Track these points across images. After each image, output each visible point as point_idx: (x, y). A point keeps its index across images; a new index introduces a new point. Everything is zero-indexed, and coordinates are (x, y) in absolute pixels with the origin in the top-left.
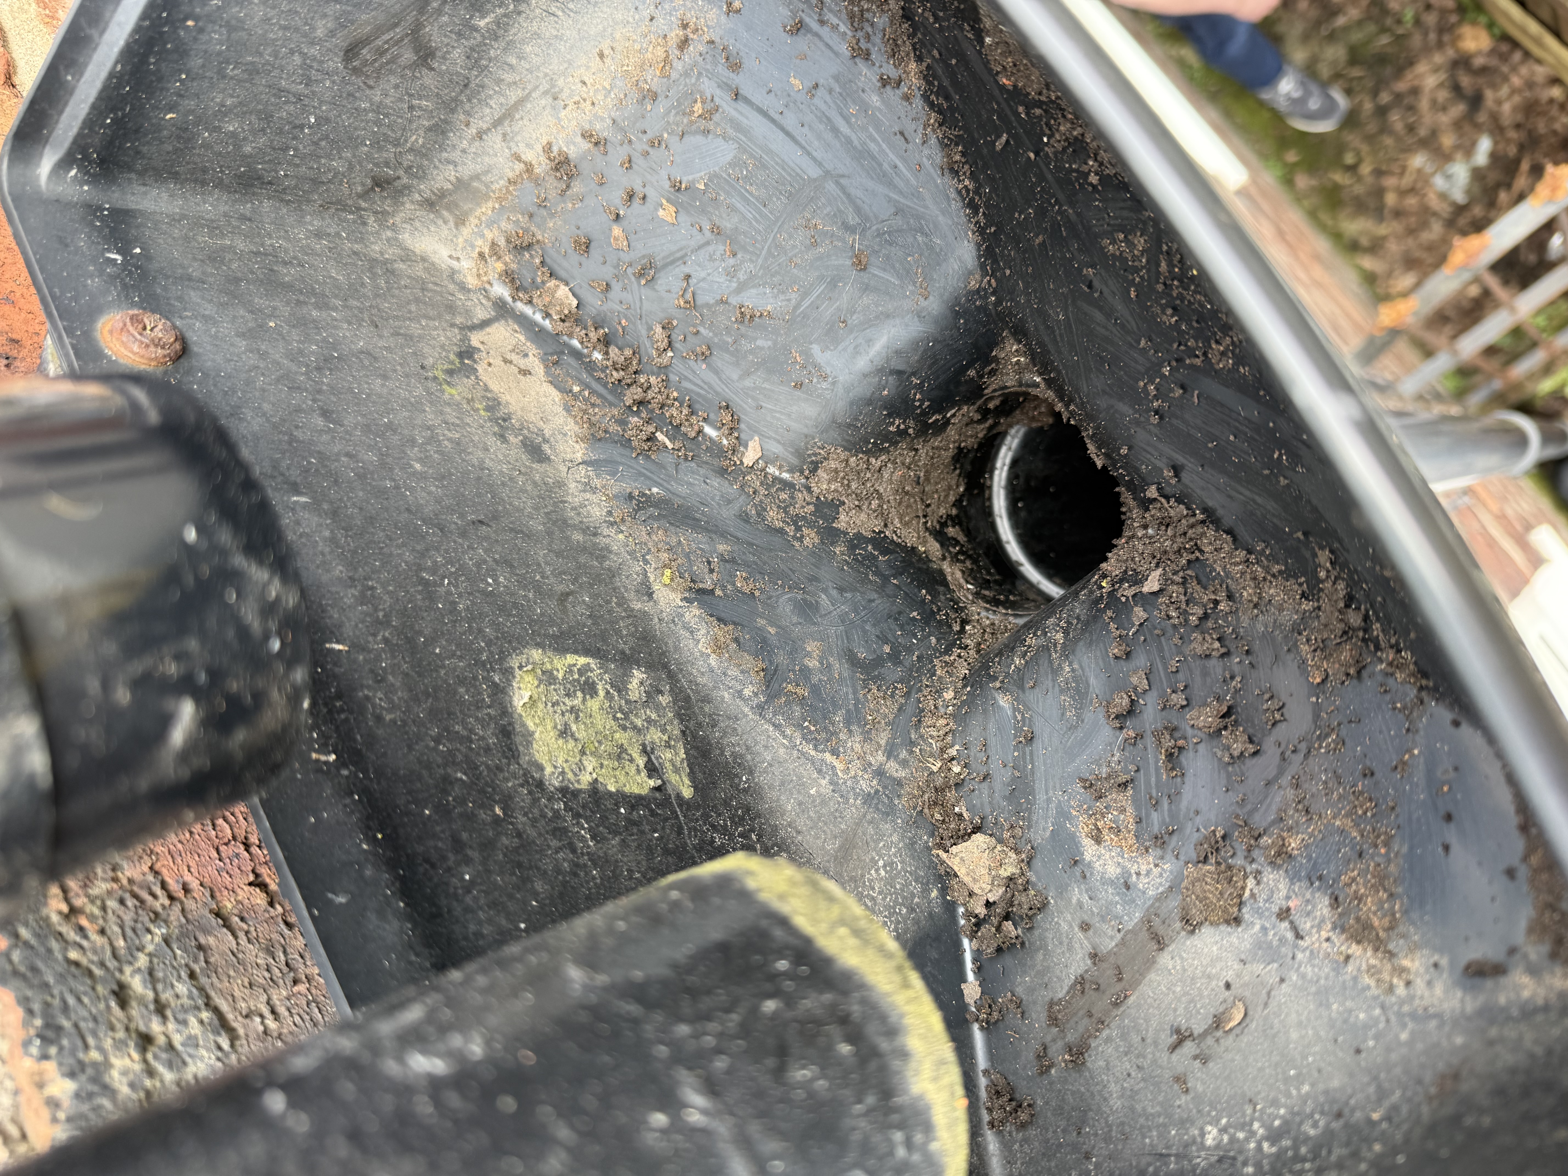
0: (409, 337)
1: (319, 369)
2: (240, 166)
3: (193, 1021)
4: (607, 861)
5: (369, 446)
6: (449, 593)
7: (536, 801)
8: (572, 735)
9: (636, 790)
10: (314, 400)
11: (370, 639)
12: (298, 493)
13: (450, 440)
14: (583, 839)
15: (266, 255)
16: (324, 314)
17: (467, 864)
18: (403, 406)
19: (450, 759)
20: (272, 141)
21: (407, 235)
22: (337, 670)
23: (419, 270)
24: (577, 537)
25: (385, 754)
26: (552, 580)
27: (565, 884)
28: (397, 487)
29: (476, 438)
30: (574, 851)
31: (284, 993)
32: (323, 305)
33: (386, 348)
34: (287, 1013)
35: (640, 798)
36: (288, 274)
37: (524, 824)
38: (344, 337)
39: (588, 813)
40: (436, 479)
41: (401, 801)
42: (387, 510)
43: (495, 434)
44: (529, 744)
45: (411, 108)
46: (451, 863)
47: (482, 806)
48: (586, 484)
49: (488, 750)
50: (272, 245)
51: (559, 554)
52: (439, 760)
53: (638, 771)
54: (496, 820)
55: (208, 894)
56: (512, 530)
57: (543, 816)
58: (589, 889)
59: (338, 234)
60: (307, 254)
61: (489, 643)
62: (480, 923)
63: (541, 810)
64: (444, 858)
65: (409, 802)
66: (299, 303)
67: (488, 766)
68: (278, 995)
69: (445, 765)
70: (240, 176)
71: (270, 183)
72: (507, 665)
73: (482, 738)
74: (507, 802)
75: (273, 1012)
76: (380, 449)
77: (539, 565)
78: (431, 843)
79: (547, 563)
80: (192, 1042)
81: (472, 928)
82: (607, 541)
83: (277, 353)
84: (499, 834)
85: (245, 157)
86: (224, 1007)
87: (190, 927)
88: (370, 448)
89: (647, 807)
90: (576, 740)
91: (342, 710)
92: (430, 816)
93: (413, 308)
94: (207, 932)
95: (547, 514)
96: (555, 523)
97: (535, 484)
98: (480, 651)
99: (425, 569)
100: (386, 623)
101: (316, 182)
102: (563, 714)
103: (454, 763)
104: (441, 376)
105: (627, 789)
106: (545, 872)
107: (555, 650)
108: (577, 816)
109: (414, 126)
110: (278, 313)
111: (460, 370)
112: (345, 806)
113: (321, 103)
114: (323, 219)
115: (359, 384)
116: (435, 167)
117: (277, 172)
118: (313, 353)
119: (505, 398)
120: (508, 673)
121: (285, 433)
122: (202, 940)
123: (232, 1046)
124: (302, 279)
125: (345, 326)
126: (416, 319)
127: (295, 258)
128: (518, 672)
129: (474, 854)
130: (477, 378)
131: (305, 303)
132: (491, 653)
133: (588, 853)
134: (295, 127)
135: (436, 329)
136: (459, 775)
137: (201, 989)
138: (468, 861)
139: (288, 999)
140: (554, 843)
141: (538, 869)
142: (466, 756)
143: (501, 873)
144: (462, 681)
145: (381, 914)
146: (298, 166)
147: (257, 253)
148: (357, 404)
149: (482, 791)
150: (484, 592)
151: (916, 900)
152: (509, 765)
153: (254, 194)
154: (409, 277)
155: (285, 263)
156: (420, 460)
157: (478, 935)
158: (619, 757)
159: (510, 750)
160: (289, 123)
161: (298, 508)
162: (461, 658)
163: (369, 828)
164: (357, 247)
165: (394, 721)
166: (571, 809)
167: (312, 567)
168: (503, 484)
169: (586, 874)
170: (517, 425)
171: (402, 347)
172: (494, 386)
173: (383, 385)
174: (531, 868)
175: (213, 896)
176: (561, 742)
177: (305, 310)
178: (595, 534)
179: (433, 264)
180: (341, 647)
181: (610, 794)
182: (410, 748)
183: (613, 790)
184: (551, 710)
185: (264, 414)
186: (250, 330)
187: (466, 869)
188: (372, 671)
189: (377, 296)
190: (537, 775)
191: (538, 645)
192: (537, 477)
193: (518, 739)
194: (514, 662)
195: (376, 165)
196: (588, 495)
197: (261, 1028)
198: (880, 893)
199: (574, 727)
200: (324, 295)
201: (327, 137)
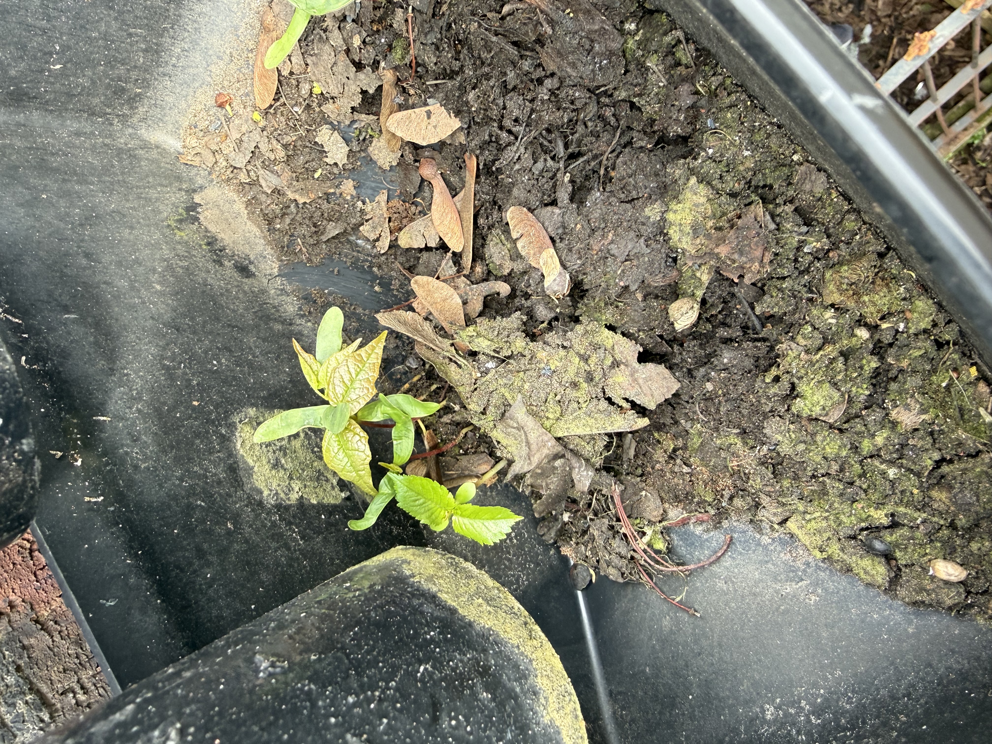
0: (148, 200)
1: (81, 225)
2: (9, 86)
3: (20, 703)
4: (314, 553)
5: (122, 275)
6: (185, 374)
7: (258, 516)
8: (282, 466)
9: (332, 502)
10: (79, 247)
11: (127, 411)
12: (69, 312)
13: (181, 267)
14: (295, 540)
15: (38, 149)
16: (84, 188)
17: (208, 567)
18: (146, 246)
19: (191, 492)
20: (30, 66)
21: (143, 131)
22: (103, 435)
23: (154, 154)
24: (278, 327)
25: (142, 493)
26: (261, 358)
27: (283, 573)
28: (144, 303)
29: (200, 265)
30: (289, 549)
31: (91, 673)
32: (83, 181)
33: (131, 208)
34: (93, 688)
35: (335, 507)
36: (55, 162)
37: (250, 533)
38: (100, 202)
39: (298, 521)
40: (172, 295)
41: (156, 526)
42: (136, 319)
43: (214, 261)
44: (250, 476)
45: (130, 35)
46: (195, 567)
47: (217, 523)
48: (282, 290)
49: (219, 482)
50: (42, 142)
51: (264, 340)
52: (183, 493)
53: (333, 488)
54: (229, 533)
55: (29, 607)
56: (229, 326)
57: (265, 526)
58: (302, 575)
59: (92, 133)
60: (69, 147)
61: (217, 406)
62: (221, 608)
63: (263, 522)
64: (191, 564)
65: (161, 526)
66: (64, 181)
67: (220, 495)
68: (85, 675)
69: (188, 497)
70: (11, 94)
71: (35, 97)
72: (230, 421)
73: (215, 474)
74: (236, 518)
75: (82, 688)
76: (129, 278)
77: (250, 348)
78: (180, 554)
79: (256, 347)
80: (20, 719)
81: (215, 613)
82: (300, 328)
83: (49, 216)
84: (231, 542)
85: (12, 78)
86: (45, 689)
87: (15, 634)
88: (122, 277)
89: (341, 512)
90: (285, 470)
91: (107, 464)
92: (178, 534)
93: (151, 180)
94: (29, 635)
95: (256, 312)
96: (261, 318)
97: (245, 292)
98: (210, 413)
99: (166, 358)
100: (139, 399)
101: (70, 95)
102: (274, 452)
103: (194, 494)
104: (174, 224)
105: (325, 501)
106: (268, 566)
107: (266, 407)
108: (289, 523)
109: (135, 48)
110: (48, 188)
111: (186, 219)
112: (112, 533)
113: (61, 34)
114: (80, 122)
115: (113, 234)
116: (156, 79)
117: (39, 89)
118: (76, 214)
119: (219, 236)
120: (232, 427)
121: (57, 271)
122: (26, 642)
123: (51, 717)
124: (67, 164)
125: (101, 195)
126: (154, 187)
127: (60, 150)
128: (239, 426)
129: (213, 559)
130: (199, 223)
131: (70, 181)
132: (218, 413)
133: (299, 550)
134: (45, 54)
135: (168, 193)
136: (199, 502)
137: (26, 679)
138: (209, 564)
139: (94, 676)
140: (274, 545)
141: (263, 564)
142: (203, 488)
143: (235, 570)
144: (197, 435)
145: (143, 610)
146: (53, 83)
147: (30, 149)
148: (112, 248)
149: (217, 513)
150: (211, 371)
151: (540, 557)
152: (236, 492)
153: (24, 107)
154: (147, 159)
155: (53, 154)
156: (160, 283)
157: (220, 617)
158: (318, 479)
159: (236, 481)
160: (41, 51)
161: (69, 323)
162: (196, 419)
163: (131, 548)
164: (107, 141)
165: (148, 468)
166: (285, 519)
167: (81, 363)
168: (222, 295)
169: (299, 565)
170: (230, 253)
171: (144, 207)
172: (212, 228)
173: (130, 233)
174: (257, 564)
175: (32, 609)
176: (273, 472)
177: (69, 185)
178: (291, 324)
179: (164, 149)
180: (105, 418)
181: (313, 506)
182: (161, 486)
183: (315, 502)
184: (265, 450)
185: (40, 259)
186: (27, 201)
187: (207, 570)
188: (129, 434)
189: (123, 173)
190: (257, 498)
191: (253, 405)
192: (246, 288)
193: (241, 473)
194: (236, 419)
195: (112, 80)
196: (284, 298)
197: (74, 701)
198: (514, 556)
199: (283, 461)
200: (83, 174)
201: (71, 60)
